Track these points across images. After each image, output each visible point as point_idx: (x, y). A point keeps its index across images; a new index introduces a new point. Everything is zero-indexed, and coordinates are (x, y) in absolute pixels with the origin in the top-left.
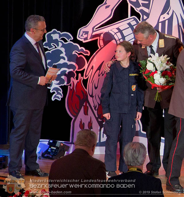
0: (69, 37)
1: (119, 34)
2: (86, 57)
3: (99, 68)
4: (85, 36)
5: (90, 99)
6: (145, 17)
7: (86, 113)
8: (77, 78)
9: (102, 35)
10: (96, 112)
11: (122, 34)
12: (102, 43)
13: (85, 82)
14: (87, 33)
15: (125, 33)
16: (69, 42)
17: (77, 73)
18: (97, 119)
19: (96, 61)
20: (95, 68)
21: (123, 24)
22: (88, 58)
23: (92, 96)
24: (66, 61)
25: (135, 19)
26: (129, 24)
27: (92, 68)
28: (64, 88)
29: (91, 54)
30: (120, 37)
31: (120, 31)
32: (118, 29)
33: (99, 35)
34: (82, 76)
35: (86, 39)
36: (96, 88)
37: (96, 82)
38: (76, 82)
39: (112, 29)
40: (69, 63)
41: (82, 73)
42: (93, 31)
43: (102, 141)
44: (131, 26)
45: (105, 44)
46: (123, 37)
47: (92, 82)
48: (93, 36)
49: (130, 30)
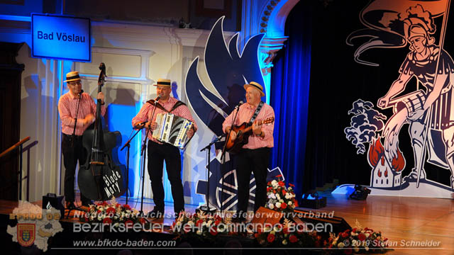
0: (371, 105)
1: (409, 103)
2: (383, 120)
3: (394, 130)
4: (383, 105)
5: (386, 153)
6: (430, 90)
7: (383, 164)
8: (376, 137)
9: (396, 105)
10: (390, 164)
11: (412, 103)
12: (396, 110)
13: (383, 140)
14: (385, 102)
15: (414, 102)
16: (371, 109)
17: (377, 133)
18: (391, 169)
19: (391, 124)
22: (385, 121)
23: (388, 151)
24: (368, 124)
25: (422, 92)
26: (417, 95)
27: (388, 129)
28: (367, 145)
30: (410, 105)
31: (411, 101)
32: (409, 99)
33: (394, 104)
34: (381, 135)
35: (384, 107)
36: (391, 145)
37: (391, 140)
38: (375, 140)
39: (404, 99)
40: (370, 125)
41: (380, 133)
42: (390, 101)
43: (395, 185)
44: (419, 97)
45: (399, 111)
46: (413, 106)
47: (388, 140)
48: (389, 105)
49: (418, 101)
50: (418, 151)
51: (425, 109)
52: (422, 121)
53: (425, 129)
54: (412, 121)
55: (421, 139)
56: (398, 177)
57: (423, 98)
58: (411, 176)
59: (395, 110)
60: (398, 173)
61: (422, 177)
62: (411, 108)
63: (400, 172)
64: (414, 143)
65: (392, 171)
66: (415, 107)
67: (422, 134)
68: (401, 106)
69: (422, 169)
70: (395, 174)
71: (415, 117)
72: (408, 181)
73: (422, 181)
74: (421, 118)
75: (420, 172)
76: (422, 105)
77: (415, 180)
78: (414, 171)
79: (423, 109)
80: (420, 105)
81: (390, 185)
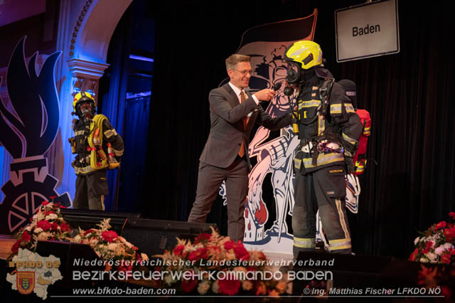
1: (273, 150)
3: (257, 179)
5: (250, 204)
6: (292, 136)
7: (247, 216)
9: (260, 153)
10: (254, 216)
11: (275, 151)
15: (277, 149)
18: (254, 221)
19: (255, 174)
20: (255, 179)
21: (276, 142)
23: (251, 202)
25: (285, 138)
26: (280, 142)
27: (253, 178)
29: (253, 167)
30: (274, 153)
31: (274, 148)
32: (272, 146)
33: (258, 152)
36: (254, 195)
37: (254, 191)
39: (267, 146)
42: (254, 149)
43: (258, 240)
44: (282, 144)
45: (262, 159)
46: (276, 153)
47: (252, 190)
48: (254, 153)
49: (281, 147)
50: (280, 202)
51: (288, 156)
52: (284, 170)
53: (287, 178)
54: (275, 170)
55: (282, 189)
56: (260, 230)
57: (286, 145)
58: (273, 229)
59: (259, 158)
60: (260, 225)
61: (284, 231)
62: (274, 156)
63: (263, 225)
64: (277, 193)
65: (256, 224)
66: (278, 154)
67: (284, 184)
68: (265, 154)
69: (283, 222)
70: (258, 227)
71: (278, 166)
72: (270, 234)
73: (283, 235)
74: (283, 167)
75: (281, 226)
76: (285, 152)
77: (276, 234)
78: (276, 223)
79: (285, 156)
80: (282, 152)
81: (253, 239)
